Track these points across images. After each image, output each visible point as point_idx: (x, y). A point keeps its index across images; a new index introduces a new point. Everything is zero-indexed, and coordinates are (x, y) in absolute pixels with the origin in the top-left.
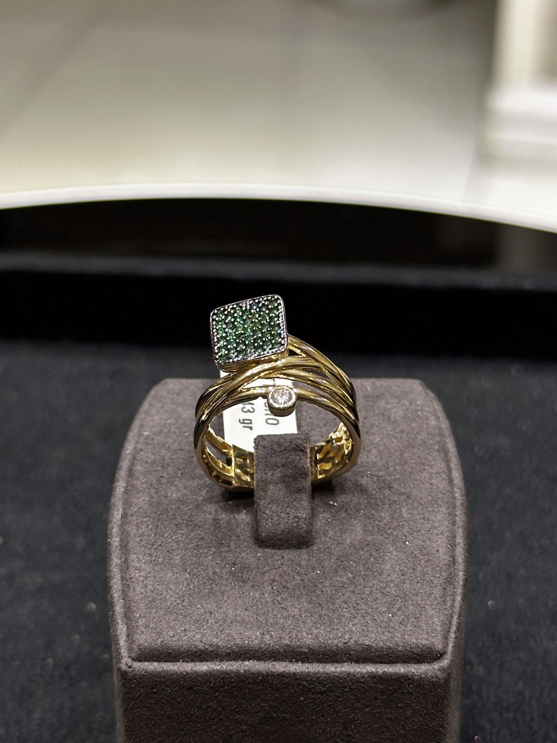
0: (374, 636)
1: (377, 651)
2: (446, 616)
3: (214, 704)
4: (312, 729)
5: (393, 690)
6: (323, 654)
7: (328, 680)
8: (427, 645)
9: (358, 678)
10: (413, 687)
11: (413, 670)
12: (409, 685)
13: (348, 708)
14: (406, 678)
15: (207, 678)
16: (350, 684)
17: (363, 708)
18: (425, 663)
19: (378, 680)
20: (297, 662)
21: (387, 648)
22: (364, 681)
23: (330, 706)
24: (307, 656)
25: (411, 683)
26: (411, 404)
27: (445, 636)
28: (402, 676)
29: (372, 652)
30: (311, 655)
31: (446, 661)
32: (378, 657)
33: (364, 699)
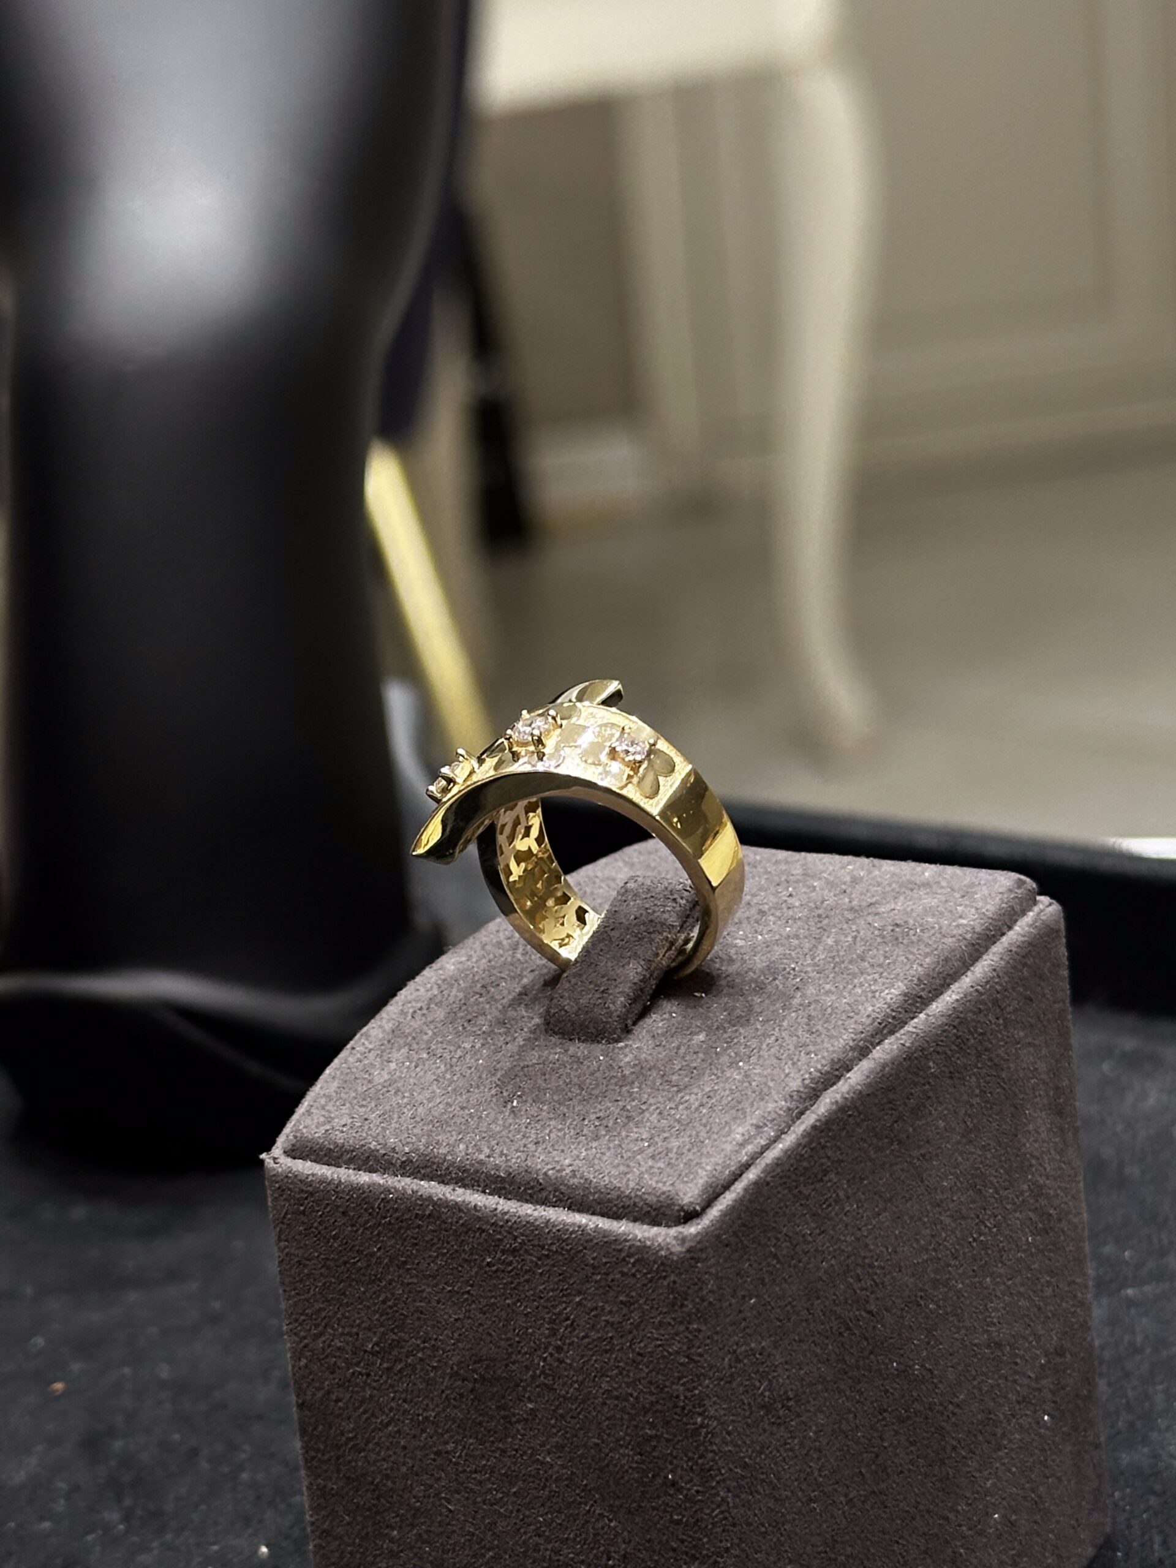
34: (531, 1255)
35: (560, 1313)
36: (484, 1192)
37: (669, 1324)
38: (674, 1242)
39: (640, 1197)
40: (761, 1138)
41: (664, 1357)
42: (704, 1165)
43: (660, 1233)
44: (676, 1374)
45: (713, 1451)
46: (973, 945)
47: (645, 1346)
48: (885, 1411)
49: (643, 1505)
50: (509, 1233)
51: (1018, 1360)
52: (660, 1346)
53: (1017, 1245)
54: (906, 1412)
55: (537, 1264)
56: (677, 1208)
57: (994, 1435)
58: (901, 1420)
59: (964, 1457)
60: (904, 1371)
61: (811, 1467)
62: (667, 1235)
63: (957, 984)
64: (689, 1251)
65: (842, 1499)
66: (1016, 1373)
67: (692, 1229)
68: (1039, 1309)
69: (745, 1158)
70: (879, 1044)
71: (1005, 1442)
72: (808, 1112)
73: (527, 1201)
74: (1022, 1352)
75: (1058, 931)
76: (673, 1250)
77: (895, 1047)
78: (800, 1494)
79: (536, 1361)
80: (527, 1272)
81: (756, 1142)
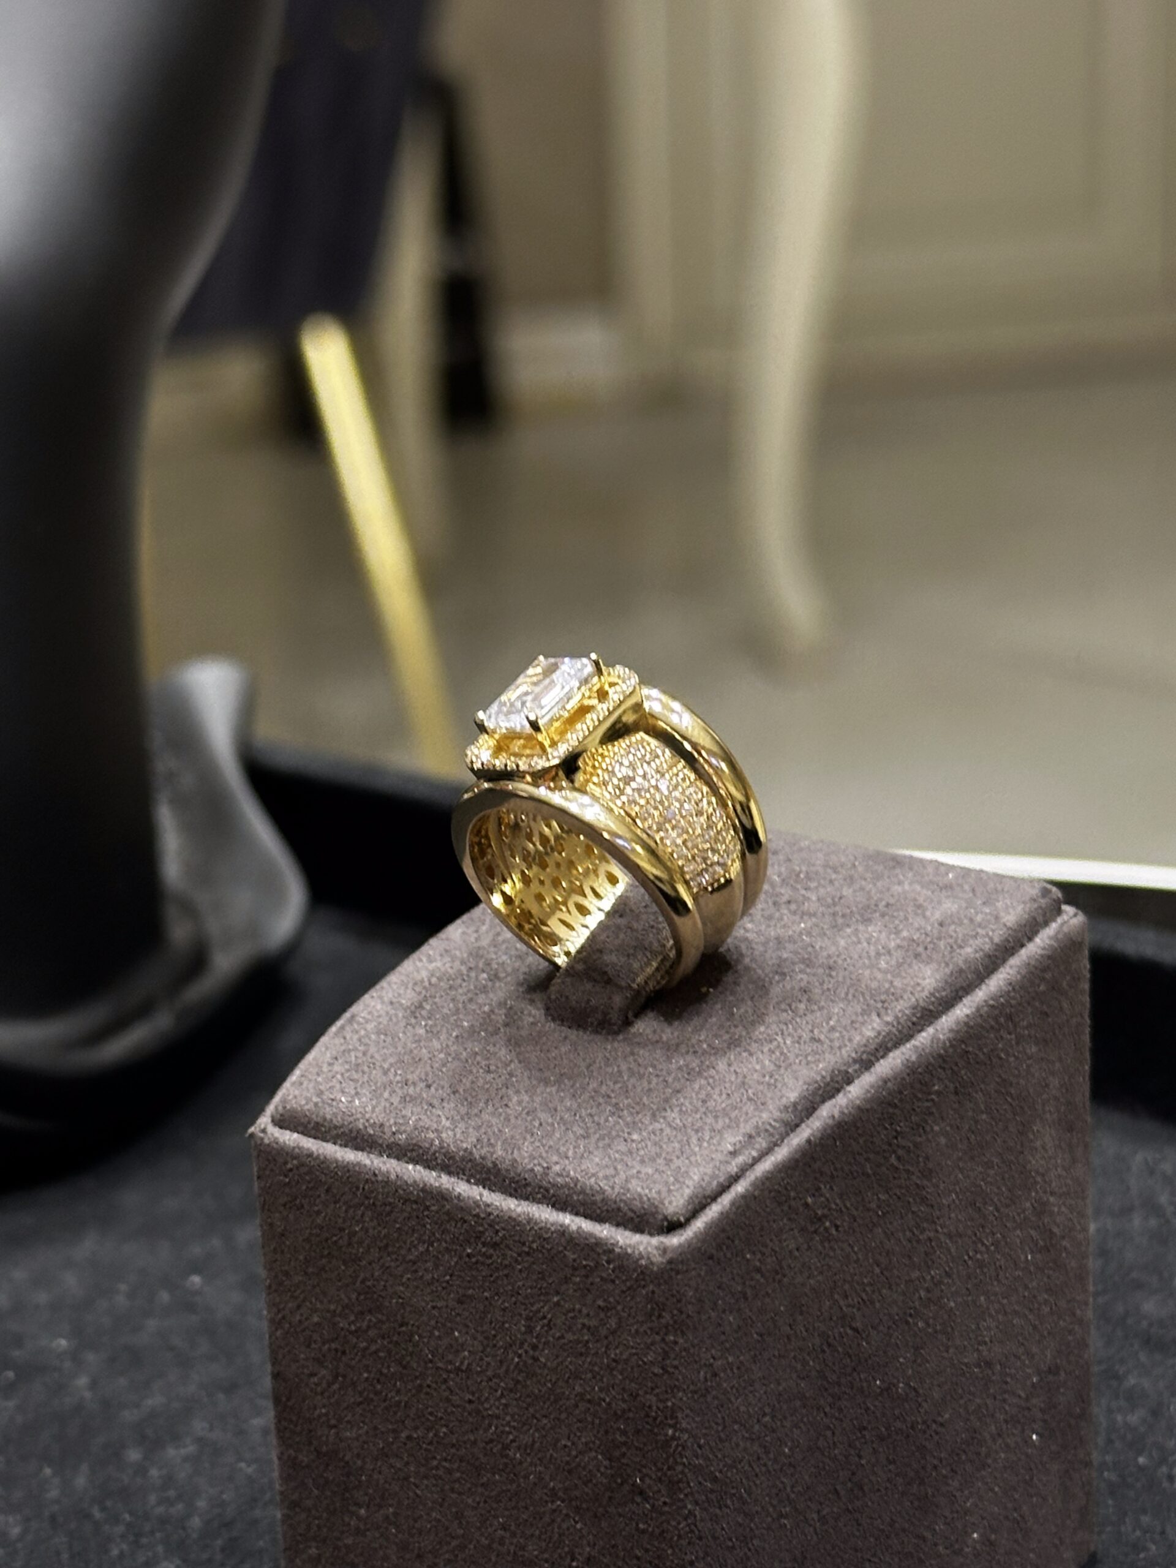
34: (511, 1250)
35: (538, 1311)
36: (468, 1181)
37: (645, 1332)
38: (655, 1252)
39: (625, 1202)
40: (753, 1148)
41: (639, 1366)
42: (691, 1174)
43: (642, 1242)
44: (650, 1384)
45: (684, 1464)
46: (989, 956)
47: (621, 1353)
48: (865, 1428)
49: (609, 1510)
50: (490, 1225)
51: (1009, 1380)
52: (636, 1354)
53: (1016, 1265)
54: (886, 1429)
55: (516, 1261)
56: (660, 1217)
57: (978, 1454)
58: (882, 1439)
59: (945, 1477)
60: (888, 1389)
61: (782, 1483)
62: (649, 1243)
63: (969, 998)
64: (670, 1262)
65: (815, 1516)
66: (1005, 1392)
67: (675, 1240)
68: (1035, 1327)
69: (735, 1169)
70: (883, 1057)
71: (989, 1461)
72: (803, 1125)
73: (511, 1195)
74: (1013, 1371)
75: (1081, 944)
76: (654, 1260)
77: (899, 1061)
78: (771, 1509)
79: (511, 1356)
80: (506, 1266)
81: (747, 1153)
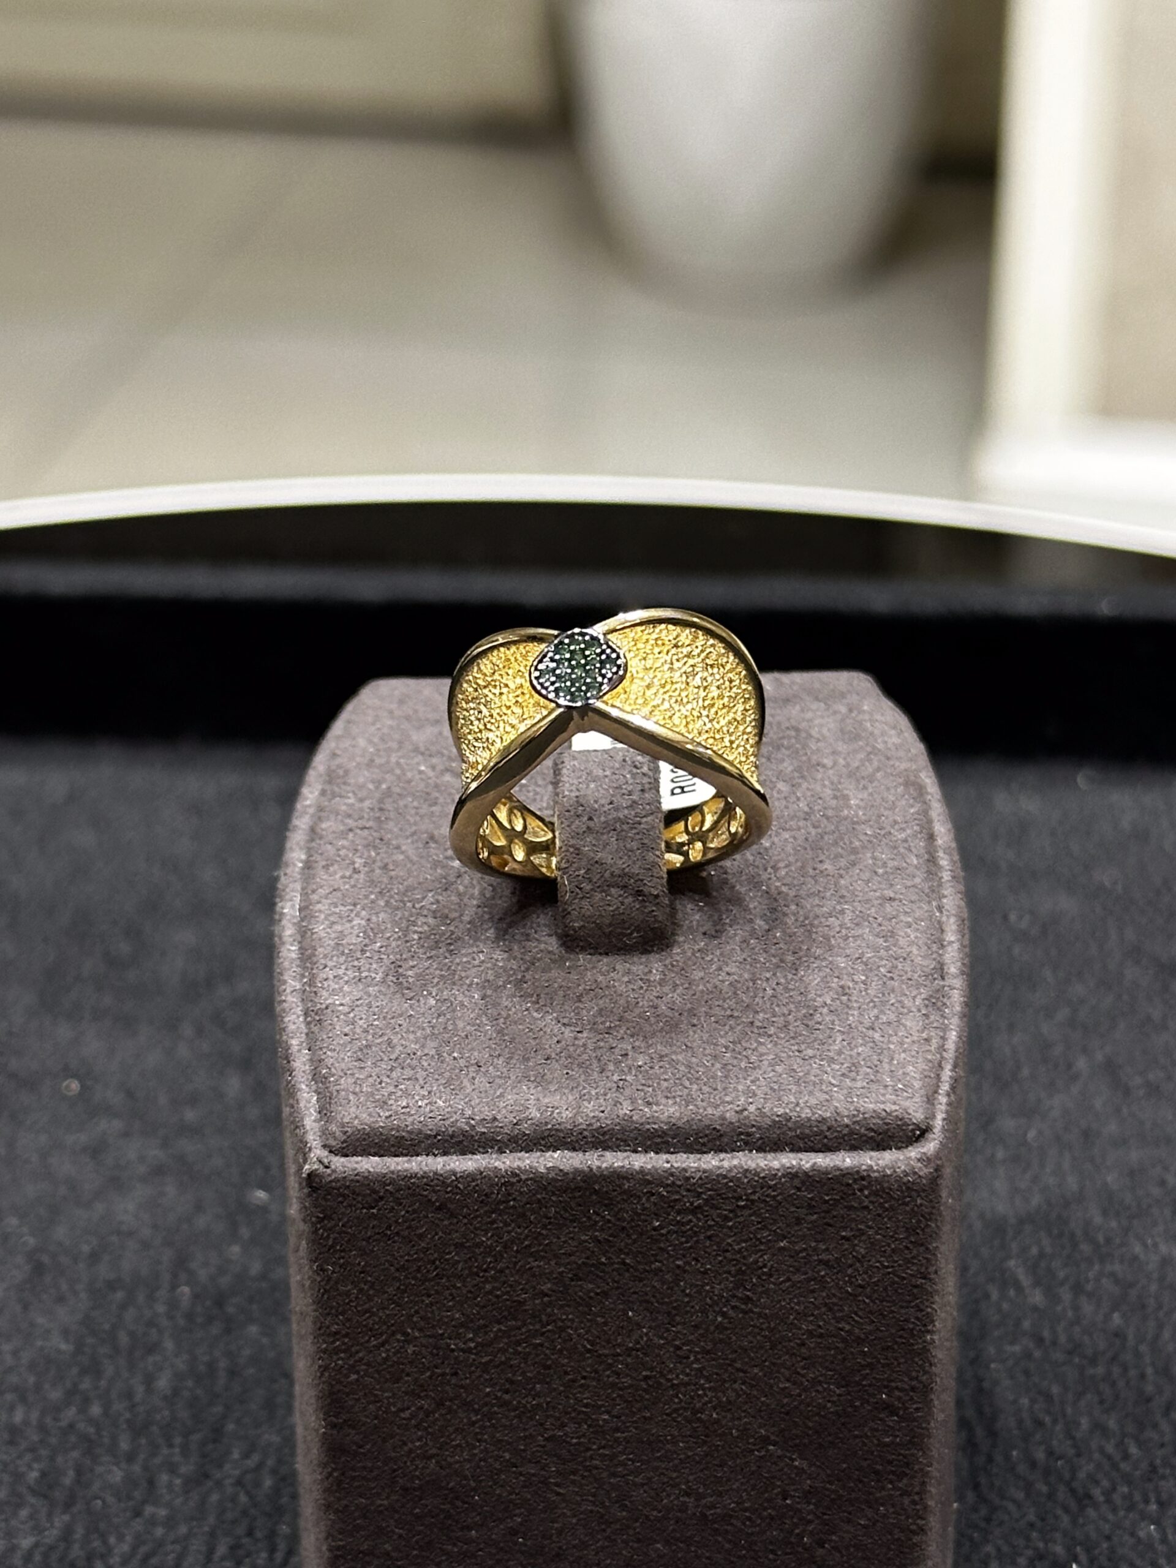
0: (793, 1100)
1: (799, 1128)
2: (930, 1065)
3: (488, 1239)
4: (676, 1288)
5: (831, 1202)
6: (696, 1134)
7: (706, 1183)
8: (894, 1114)
9: (764, 1178)
10: (869, 1194)
11: (869, 1162)
12: (861, 1190)
13: (745, 1241)
14: (856, 1177)
15: (474, 1184)
16: (749, 1191)
17: (775, 1241)
18: (891, 1149)
19: (803, 1183)
20: (646, 1152)
21: (820, 1119)
22: (775, 1185)
23: (709, 1238)
24: (665, 1139)
25: (866, 1187)
26: (851, 711)
27: (928, 1098)
28: (848, 1174)
29: (790, 1129)
30: (673, 1138)
31: (932, 1145)
32: (802, 1137)
33: (775, 1221)
